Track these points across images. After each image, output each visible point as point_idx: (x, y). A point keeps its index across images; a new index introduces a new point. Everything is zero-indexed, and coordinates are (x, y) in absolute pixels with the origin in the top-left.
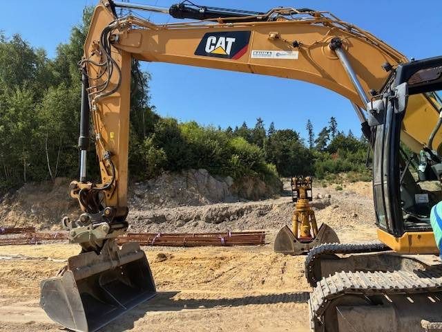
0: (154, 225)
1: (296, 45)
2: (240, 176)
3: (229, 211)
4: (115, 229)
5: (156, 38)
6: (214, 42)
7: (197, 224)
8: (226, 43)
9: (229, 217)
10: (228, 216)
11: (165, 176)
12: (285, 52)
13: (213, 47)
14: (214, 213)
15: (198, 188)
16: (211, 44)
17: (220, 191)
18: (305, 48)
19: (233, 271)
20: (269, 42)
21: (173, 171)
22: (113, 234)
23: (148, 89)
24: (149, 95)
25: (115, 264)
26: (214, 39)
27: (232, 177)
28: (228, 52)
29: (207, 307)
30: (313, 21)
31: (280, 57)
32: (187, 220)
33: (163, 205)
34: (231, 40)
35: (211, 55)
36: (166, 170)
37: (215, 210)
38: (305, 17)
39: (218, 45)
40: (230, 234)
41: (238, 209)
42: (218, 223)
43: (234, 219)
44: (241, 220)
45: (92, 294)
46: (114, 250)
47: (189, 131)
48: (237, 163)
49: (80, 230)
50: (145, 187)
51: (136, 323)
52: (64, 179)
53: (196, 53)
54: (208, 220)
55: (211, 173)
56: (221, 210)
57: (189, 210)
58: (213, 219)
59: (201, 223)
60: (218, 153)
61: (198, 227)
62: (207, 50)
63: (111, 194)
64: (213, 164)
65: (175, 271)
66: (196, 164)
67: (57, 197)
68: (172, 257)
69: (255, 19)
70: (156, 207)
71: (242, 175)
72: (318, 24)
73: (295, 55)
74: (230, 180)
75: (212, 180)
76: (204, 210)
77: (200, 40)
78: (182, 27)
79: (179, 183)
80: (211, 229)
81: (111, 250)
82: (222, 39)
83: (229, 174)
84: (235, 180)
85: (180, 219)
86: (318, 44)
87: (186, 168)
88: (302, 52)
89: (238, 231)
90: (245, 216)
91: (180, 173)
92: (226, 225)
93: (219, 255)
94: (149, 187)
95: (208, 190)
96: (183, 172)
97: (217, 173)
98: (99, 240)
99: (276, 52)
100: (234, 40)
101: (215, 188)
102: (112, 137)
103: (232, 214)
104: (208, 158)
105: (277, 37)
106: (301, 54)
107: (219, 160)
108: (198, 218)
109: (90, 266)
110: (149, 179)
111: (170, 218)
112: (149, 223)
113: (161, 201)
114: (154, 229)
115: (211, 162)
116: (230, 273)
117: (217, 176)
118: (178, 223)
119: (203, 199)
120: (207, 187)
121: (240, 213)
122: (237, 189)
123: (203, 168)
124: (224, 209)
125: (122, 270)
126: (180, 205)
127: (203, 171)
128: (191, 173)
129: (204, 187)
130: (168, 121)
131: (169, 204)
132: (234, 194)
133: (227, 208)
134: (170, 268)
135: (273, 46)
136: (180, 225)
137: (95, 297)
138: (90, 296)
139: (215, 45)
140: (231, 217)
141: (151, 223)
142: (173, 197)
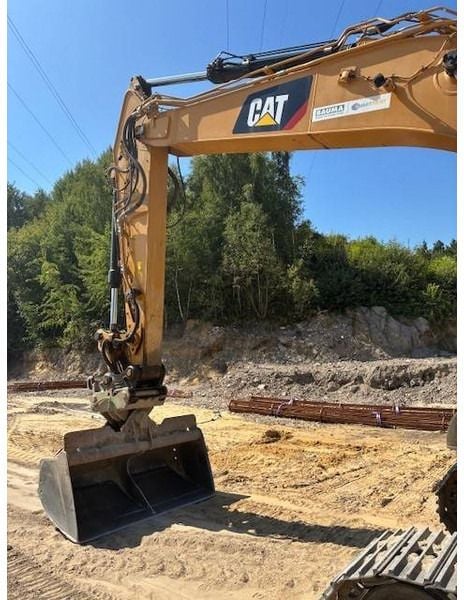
0: (296, 387)
1: (380, 81)
2: (442, 317)
3: (408, 371)
4: (141, 397)
5: (186, 119)
6: (259, 108)
7: (358, 388)
8: (276, 104)
9: (408, 382)
10: (406, 379)
11: (321, 317)
12: (368, 100)
13: (257, 116)
14: (384, 374)
15: (370, 335)
16: (256, 112)
17: (406, 342)
18: (402, 85)
19: (354, 474)
20: (340, 89)
21: (332, 310)
22: (137, 403)
23: (302, 199)
24: (301, 206)
25: (143, 447)
26: (259, 102)
27: (427, 318)
28: (278, 120)
29: (260, 533)
30: (416, 32)
31: (360, 111)
32: (343, 383)
33: (317, 358)
34: (282, 99)
35: (256, 129)
36: (323, 308)
37: (386, 370)
38: (402, 28)
39: (265, 111)
40: (397, 409)
41: (423, 368)
42: (390, 389)
43: (417, 385)
44: (428, 387)
45: (120, 484)
46: (142, 426)
47: (361, 252)
48: (437, 296)
49: (103, 395)
50: (294, 332)
51: (145, 539)
52: (197, 322)
53: (235, 132)
54: (375, 384)
55: (391, 312)
56: (396, 369)
57: (348, 367)
58: (382, 382)
59: (363, 388)
60: (403, 283)
61: (359, 393)
62: (250, 123)
63: (135, 348)
64: (396, 298)
65: (266, 462)
66: (367, 300)
67: (189, 343)
68: (287, 438)
69: (320, 54)
70: (308, 361)
71: (446, 316)
72: (428, 35)
73: (385, 100)
74: (423, 324)
75: (394, 324)
76: (369, 369)
77: (240, 108)
78: (217, 94)
79: (341, 328)
80: (378, 398)
81: (138, 425)
82: (270, 100)
83: (422, 314)
84: (431, 324)
85: (332, 379)
86: (426, 71)
87: (353, 306)
88: (398, 93)
89: (420, 404)
90: (436, 380)
91: (343, 312)
92: (403, 394)
93: (359, 442)
94: (299, 333)
95: (387, 338)
96: (348, 312)
97: (401, 313)
98: (120, 411)
99: (352, 103)
100: (285, 97)
101: (397, 335)
102: (139, 268)
103: (412, 376)
104: (387, 290)
105: (352, 76)
106: (395, 96)
107: (405, 292)
108: (360, 379)
109: (99, 447)
110: (299, 321)
111: (319, 377)
112: (289, 383)
113: (315, 352)
114: (295, 393)
115: (394, 295)
116: (346, 476)
117: (401, 317)
118: (329, 385)
119: (378, 351)
120: (383, 333)
121: (427, 376)
122: (435, 337)
123: (379, 305)
124: (401, 368)
125: (176, 454)
126: (342, 358)
127: (378, 309)
128: (360, 313)
129: (380, 334)
130: (333, 239)
131: (325, 357)
132: (430, 345)
133: (406, 367)
134: (262, 456)
135: (348, 93)
136: (333, 389)
137: (122, 488)
138: (116, 485)
139: (260, 112)
140: (412, 382)
141: (291, 383)
142: (331, 347)
